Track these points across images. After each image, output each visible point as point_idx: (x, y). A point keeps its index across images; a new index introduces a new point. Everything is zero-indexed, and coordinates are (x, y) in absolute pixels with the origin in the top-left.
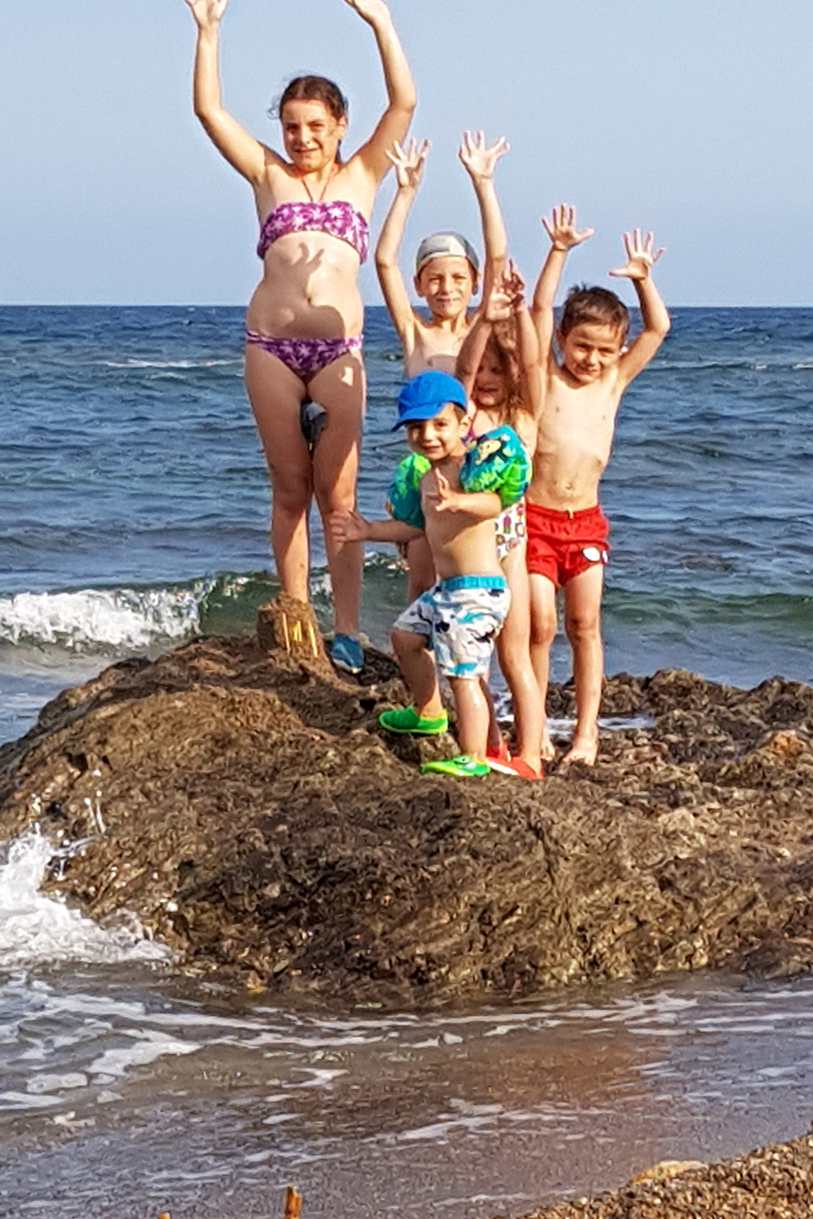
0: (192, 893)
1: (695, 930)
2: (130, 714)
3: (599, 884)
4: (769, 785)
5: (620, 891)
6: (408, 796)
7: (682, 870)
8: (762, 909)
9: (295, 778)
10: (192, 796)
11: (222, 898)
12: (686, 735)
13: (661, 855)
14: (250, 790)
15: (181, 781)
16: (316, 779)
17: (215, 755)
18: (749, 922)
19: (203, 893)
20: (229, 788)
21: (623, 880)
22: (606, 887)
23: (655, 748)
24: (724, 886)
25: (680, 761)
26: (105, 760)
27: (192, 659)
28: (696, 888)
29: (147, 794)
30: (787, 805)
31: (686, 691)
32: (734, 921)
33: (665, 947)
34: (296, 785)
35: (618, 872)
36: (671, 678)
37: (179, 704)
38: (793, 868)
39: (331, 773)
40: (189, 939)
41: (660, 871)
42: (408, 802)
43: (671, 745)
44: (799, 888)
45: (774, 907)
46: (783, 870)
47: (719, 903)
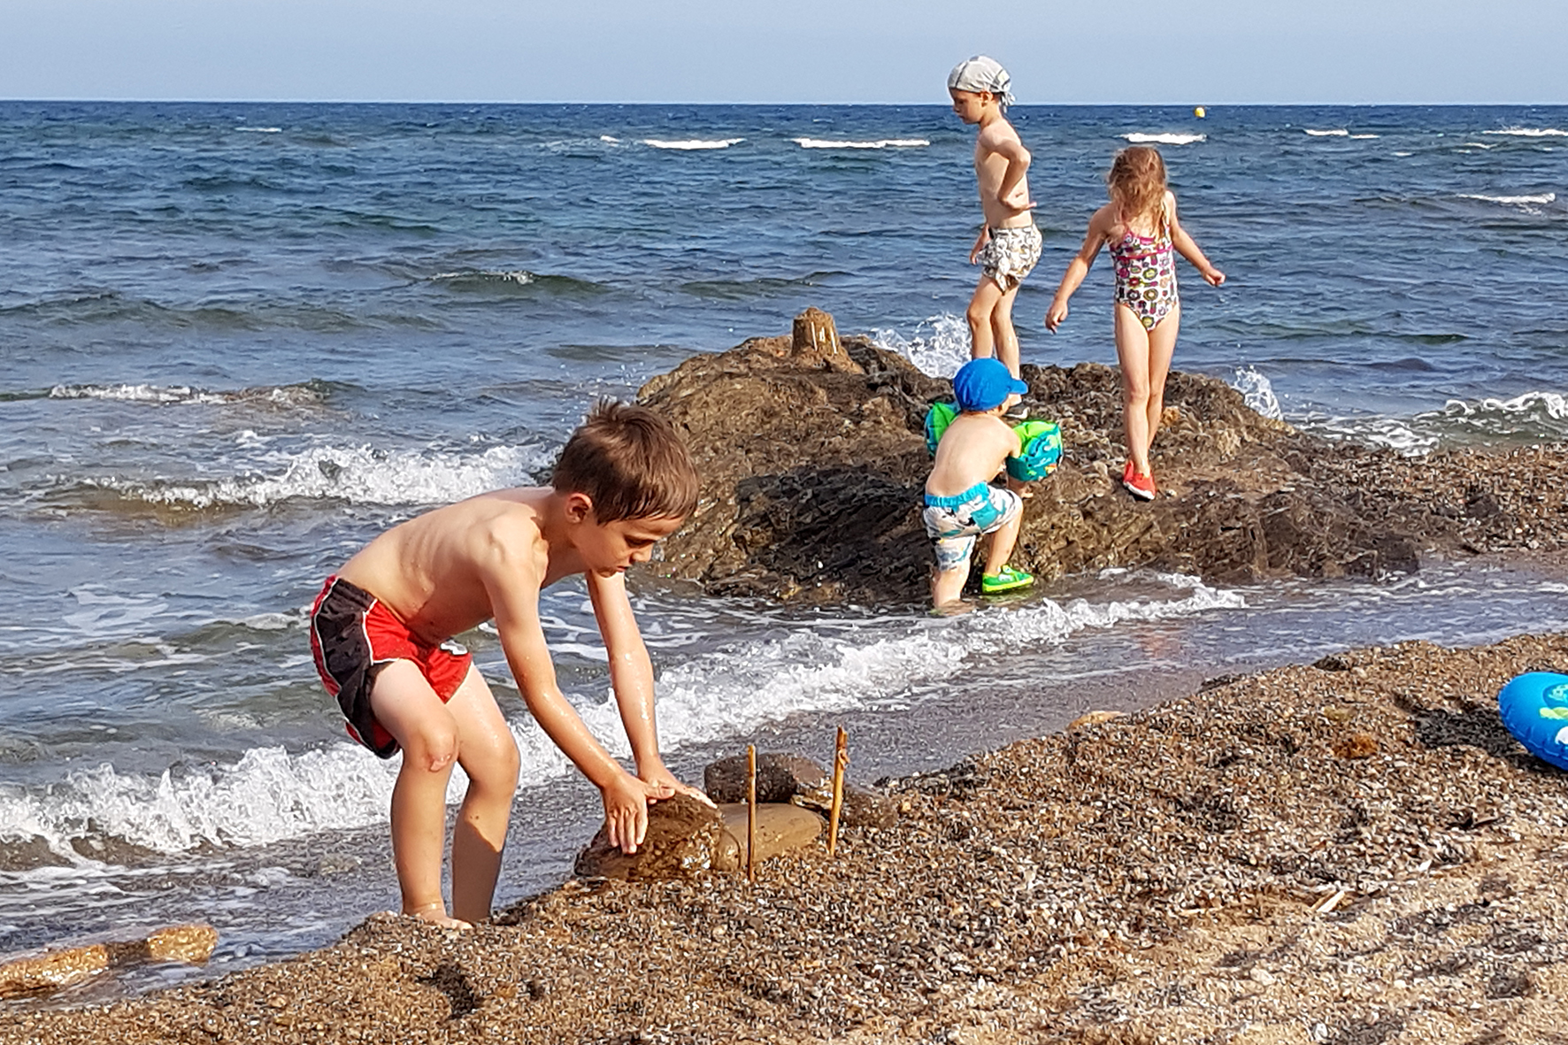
0: (749, 520)
1: (1108, 548)
2: (703, 393)
3: (1040, 515)
4: (1159, 445)
5: (1055, 520)
6: (903, 452)
7: (1100, 504)
8: (1156, 532)
9: (822, 439)
10: (748, 452)
11: (771, 524)
12: (1099, 410)
13: (1084, 495)
14: (790, 447)
15: (740, 442)
16: (837, 440)
17: (763, 422)
18: (1148, 542)
19: (758, 520)
20: (775, 446)
21: (1056, 511)
22: (1045, 517)
23: (1077, 418)
24: (1129, 516)
25: (1096, 428)
26: (686, 426)
27: (747, 354)
28: (1109, 517)
29: (716, 451)
30: (1173, 459)
31: (1098, 378)
32: (1137, 541)
33: (1087, 559)
34: (823, 443)
35: (1054, 506)
36: (1088, 369)
37: (738, 387)
38: (1179, 503)
39: (848, 435)
40: (747, 553)
41: (1084, 506)
42: (903, 457)
43: (1088, 416)
44: (1183, 517)
45: (1165, 532)
46: (1171, 505)
47: (1126, 528)
